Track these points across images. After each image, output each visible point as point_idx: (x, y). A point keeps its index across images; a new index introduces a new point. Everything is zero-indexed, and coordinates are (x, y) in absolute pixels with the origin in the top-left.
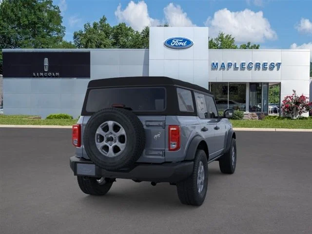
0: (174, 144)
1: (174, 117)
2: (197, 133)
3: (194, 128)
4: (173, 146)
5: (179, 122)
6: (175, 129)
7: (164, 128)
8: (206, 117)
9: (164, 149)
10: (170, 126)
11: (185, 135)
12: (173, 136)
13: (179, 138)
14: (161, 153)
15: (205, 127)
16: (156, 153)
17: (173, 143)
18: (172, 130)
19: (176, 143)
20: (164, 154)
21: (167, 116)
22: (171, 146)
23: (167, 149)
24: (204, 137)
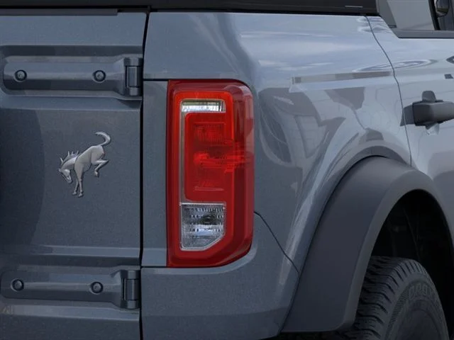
0: (208, 220)
1: (203, 23)
2: (374, 135)
3: (354, 98)
4: (202, 229)
5: (244, 61)
6: (213, 108)
7: (138, 103)
8: (437, 27)
9: (133, 253)
10: (180, 88)
11: (285, 153)
12: (201, 157)
13: (241, 174)
14: (114, 283)
15: (429, 96)
16: (79, 281)
17: (201, 208)
18: (193, 117)
19: (219, 207)
20: (135, 292)
21: (152, 15)
22: (185, 231)
23: (156, 255)
24: (422, 166)
